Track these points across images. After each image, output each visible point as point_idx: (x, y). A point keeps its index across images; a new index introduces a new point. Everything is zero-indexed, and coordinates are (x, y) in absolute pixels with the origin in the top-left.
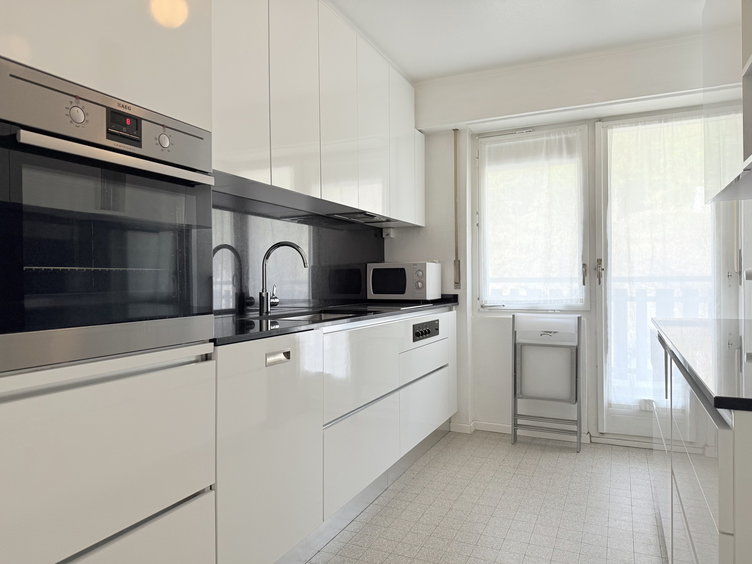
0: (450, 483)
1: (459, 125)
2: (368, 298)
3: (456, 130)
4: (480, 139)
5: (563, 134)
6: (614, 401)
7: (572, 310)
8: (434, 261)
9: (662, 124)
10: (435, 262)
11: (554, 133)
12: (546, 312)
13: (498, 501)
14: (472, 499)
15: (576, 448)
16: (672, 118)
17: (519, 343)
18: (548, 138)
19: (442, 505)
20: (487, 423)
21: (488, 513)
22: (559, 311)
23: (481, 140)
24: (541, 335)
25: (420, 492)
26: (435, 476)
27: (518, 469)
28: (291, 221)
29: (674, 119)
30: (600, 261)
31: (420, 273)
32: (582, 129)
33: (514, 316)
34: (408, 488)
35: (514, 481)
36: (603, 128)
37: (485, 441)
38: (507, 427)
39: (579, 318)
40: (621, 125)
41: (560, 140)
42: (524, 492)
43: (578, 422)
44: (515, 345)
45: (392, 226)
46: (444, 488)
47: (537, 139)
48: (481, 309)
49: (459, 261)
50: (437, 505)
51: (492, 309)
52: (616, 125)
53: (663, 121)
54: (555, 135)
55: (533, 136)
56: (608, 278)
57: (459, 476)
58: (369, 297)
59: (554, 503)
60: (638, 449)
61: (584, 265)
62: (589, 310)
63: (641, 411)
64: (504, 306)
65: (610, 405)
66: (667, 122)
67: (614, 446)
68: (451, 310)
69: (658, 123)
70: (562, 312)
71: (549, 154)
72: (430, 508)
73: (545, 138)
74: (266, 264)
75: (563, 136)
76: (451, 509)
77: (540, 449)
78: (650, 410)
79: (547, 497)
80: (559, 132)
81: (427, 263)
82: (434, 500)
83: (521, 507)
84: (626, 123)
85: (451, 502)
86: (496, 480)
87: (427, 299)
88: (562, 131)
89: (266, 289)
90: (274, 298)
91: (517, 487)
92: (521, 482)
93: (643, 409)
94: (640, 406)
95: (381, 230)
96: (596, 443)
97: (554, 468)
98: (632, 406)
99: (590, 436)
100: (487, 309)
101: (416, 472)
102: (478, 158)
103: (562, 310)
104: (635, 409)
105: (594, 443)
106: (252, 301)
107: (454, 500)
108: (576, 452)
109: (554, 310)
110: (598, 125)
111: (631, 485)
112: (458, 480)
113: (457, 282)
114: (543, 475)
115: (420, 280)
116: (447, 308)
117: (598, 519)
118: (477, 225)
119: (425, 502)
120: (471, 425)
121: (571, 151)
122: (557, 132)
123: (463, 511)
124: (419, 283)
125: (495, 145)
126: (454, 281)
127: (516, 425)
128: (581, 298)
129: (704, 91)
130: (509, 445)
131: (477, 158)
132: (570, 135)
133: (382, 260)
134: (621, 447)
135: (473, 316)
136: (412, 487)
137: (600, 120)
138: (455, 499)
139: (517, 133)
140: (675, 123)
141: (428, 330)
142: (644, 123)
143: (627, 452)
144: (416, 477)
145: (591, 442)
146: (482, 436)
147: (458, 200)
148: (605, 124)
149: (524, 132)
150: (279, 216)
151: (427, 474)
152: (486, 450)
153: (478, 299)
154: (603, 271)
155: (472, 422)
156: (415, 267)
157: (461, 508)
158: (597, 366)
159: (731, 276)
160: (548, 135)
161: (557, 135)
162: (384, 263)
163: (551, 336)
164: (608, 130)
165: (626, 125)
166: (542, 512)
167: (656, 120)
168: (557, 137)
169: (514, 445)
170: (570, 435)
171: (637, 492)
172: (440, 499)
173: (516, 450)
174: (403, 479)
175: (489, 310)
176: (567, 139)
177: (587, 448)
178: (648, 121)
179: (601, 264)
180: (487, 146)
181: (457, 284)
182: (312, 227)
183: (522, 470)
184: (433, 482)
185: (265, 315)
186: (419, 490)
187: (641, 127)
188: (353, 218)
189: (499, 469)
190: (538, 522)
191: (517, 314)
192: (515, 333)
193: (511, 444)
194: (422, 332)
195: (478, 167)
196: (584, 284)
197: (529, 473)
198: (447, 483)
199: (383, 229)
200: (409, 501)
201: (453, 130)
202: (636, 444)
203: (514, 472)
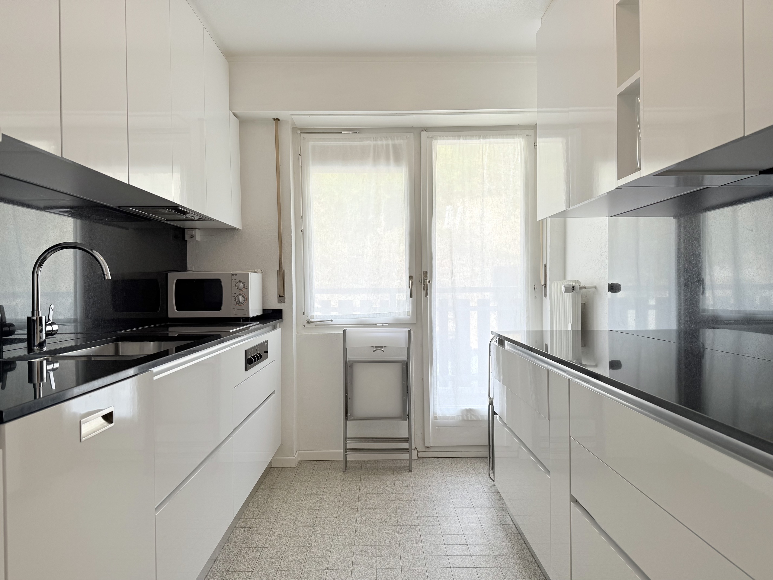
0: (291, 535)
1: (282, 115)
2: (169, 317)
3: (277, 120)
4: (302, 135)
5: (390, 140)
6: (439, 413)
7: (400, 323)
8: (256, 270)
9: (481, 140)
10: (256, 272)
11: (381, 138)
12: (375, 325)
13: (353, 548)
14: (323, 551)
15: (408, 467)
16: (490, 136)
17: (350, 361)
18: (375, 142)
19: (291, 567)
20: (313, 451)
21: (347, 566)
22: (387, 324)
23: (304, 135)
24: (374, 351)
25: (259, 555)
26: (272, 530)
27: (360, 502)
28: (60, 213)
29: (491, 137)
30: (425, 273)
31: (241, 285)
32: (409, 137)
33: (344, 332)
34: (243, 553)
35: (360, 519)
36: (428, 138)
37: (314, 474)
38: (337, 453)
39: (409, 331)
40: (445, 137)
41: (387, 146)
42: (375, 531)
43: (408, 439)
44: (346, 363)
45: (197, 226)
46: (286, 543)
47: (364, 142)
48: (307, 326)
49: (284, 271)
50: (285, 568)
51: (319, 324)
52: (440, 136)
53: (482, 137)
54: (382, 140)
55: (360, 138)
56: (433, 290)
57: (299, 525)
58: (170, 315)
59: (410, 538)
60: (461, 459)
61: (411, 277)
62: (416, 323)
63: (463, 420)
64: (332, 321)
65: (435, 417)
66: (485, 139)
67: (439, 458)
68: (274, 328)
69: (477, 138)
70: (390, 325)
71: (376, 159)
72: (279, 574)
73: (372, 143)
74: (38, 275)
75: (390, 142)
76: (303, 570)
77: (373, 473)
78: (471, 419)
79: (400, 532)
80: (386, 137)
81: (250, 273)
82: (279, 563)
83: (379, 550)
84: (450, 136)
85: (300, 561)
86: (342, 521)
87: (250, 316)
88: (389, 137)
89: (38, 312)
90: (51, 324)
91: (366, 526)
92: (368, 518)
93: (465, 418)
94: (462, 416)
95: (182, 231)
96: (423, 458)
97: (394, 494)
98: (456, 417)
99: (417, 451)
100: (313, 325)
101: (247, 529)
102: (301, 156)
103: (390, 324)
104: (458, 419)
105: (421, 458)
106: (11, 328)
107: (304, 557)
108: (409, 471)
109: (382, 324)
110: (424, 134)
111: (472, 501)
112: (300, 529)
113: (281, 295)
114: (387, 504)
115: (241, 294)
116: (271, 327)
117: (458, 548)
118: (302, 231)
119: (270, 568)
120: (296, 456)
121: (398, 159)
122: (385, 138)
123: (318, 570)
124: (240, 297)
125: (320, 143)
126: (278, 294)
127: (346, 451)
128: (408, 311)
129: (538, 112)
130: (340, 474)
131: (299, 155)
132: (397, 142)
133: (184, 268)
134: (446, 458)
135: (298, 333)
136: (248, 550)
137: (425, 129)
138: (303, 555)
139: (343, 133)
140: (492, 140)
141: (260, 354)
142: (466, 137)
143: (453, 464)
144: (248, 536)
145: (418, 457)
146: (308, 467)
147: (281, 201)
148: (430, 134)
149: (350, 133)
150: (42, 205)
151: (261, 529)
152: (318, 484)
153: (304, 314)
154: (429, 283)
155: (296, 453)
156: (234, 277)
157: (315, 566)
158: (423, 379)
159: (537, 288)
160: (375, 139)
161: (384, 141)
162: (187, 272)
163: (383, 351)
164: (433, 141)
165: (449, 137)
166: (403, 552)
167: (476, 136)
168: (384, 142)
169: (346, 473)
170: (402, 454)
171: (480, 508)
172: (286, 559)
173: (349, 479)
174: (233, 541)
175: (315, 325)
176: (394, 146)
177: (416, 465)
178: (469, 136)
179: (426, 276)
180: (310, 143)
181: (281, 298)
182: (78, 221)
183: (364, 503)
184: (271, 537)
185: (37, 350)
186: (257, 553)
187: (462, 141)
188: (153, 213)
189: (340, 506)
190: (403, 566)
191: (348, 330)
192: (345, 350)
193: (342, 472)
194: (254, 357)
195: (301, 166)
196: (411, 296)
197: (373, 505)
198: (288, 535)
199: (186, 230)
200: (249, 570)
201: (274, 119)
202: (459, 454)
203: (357, 507)
